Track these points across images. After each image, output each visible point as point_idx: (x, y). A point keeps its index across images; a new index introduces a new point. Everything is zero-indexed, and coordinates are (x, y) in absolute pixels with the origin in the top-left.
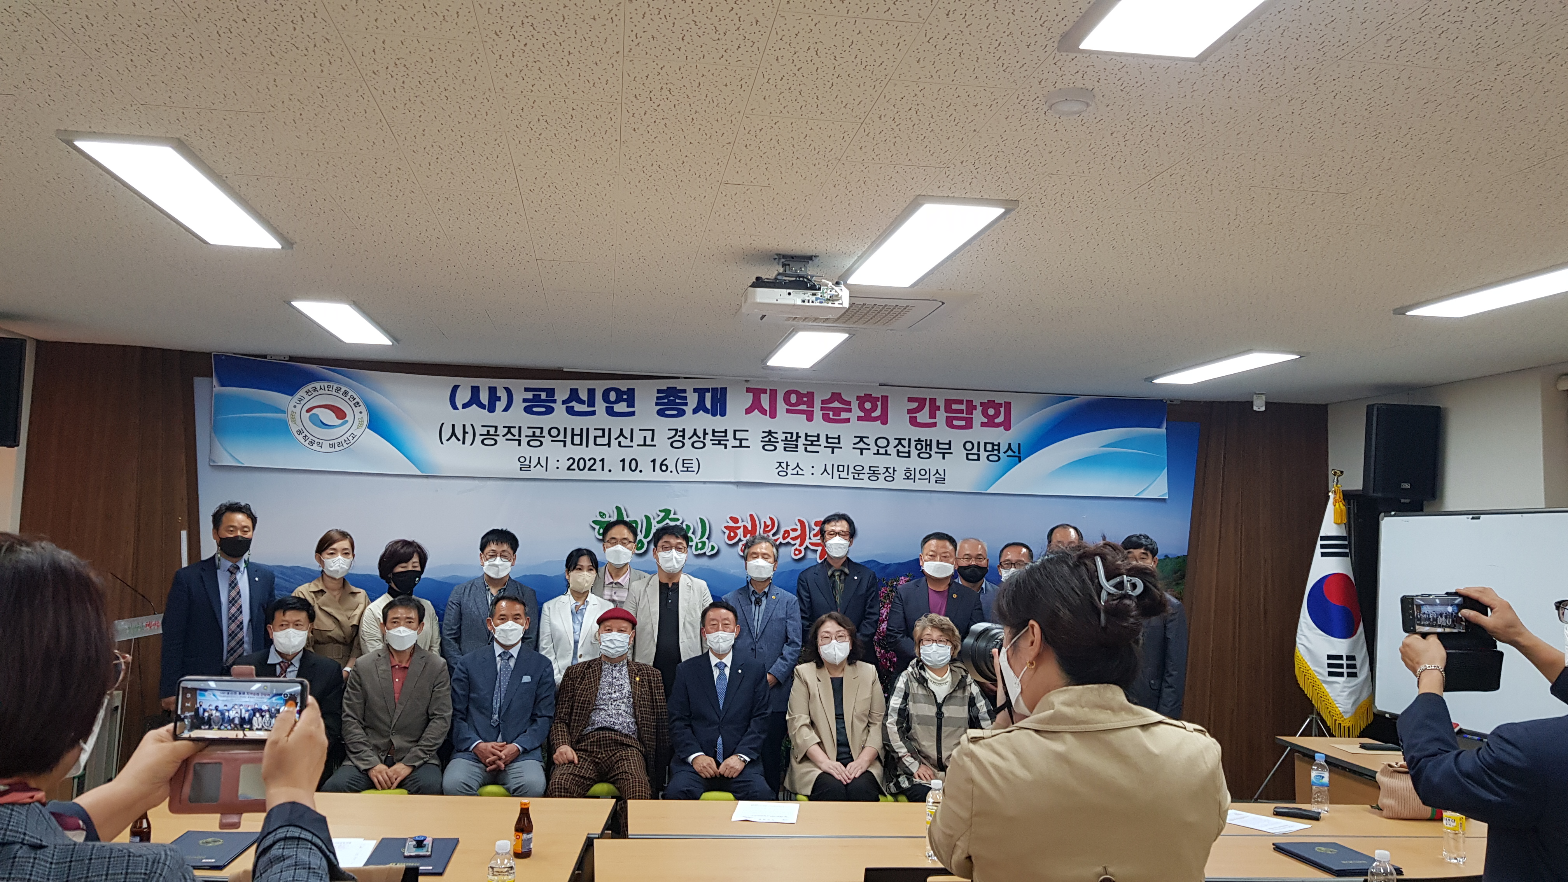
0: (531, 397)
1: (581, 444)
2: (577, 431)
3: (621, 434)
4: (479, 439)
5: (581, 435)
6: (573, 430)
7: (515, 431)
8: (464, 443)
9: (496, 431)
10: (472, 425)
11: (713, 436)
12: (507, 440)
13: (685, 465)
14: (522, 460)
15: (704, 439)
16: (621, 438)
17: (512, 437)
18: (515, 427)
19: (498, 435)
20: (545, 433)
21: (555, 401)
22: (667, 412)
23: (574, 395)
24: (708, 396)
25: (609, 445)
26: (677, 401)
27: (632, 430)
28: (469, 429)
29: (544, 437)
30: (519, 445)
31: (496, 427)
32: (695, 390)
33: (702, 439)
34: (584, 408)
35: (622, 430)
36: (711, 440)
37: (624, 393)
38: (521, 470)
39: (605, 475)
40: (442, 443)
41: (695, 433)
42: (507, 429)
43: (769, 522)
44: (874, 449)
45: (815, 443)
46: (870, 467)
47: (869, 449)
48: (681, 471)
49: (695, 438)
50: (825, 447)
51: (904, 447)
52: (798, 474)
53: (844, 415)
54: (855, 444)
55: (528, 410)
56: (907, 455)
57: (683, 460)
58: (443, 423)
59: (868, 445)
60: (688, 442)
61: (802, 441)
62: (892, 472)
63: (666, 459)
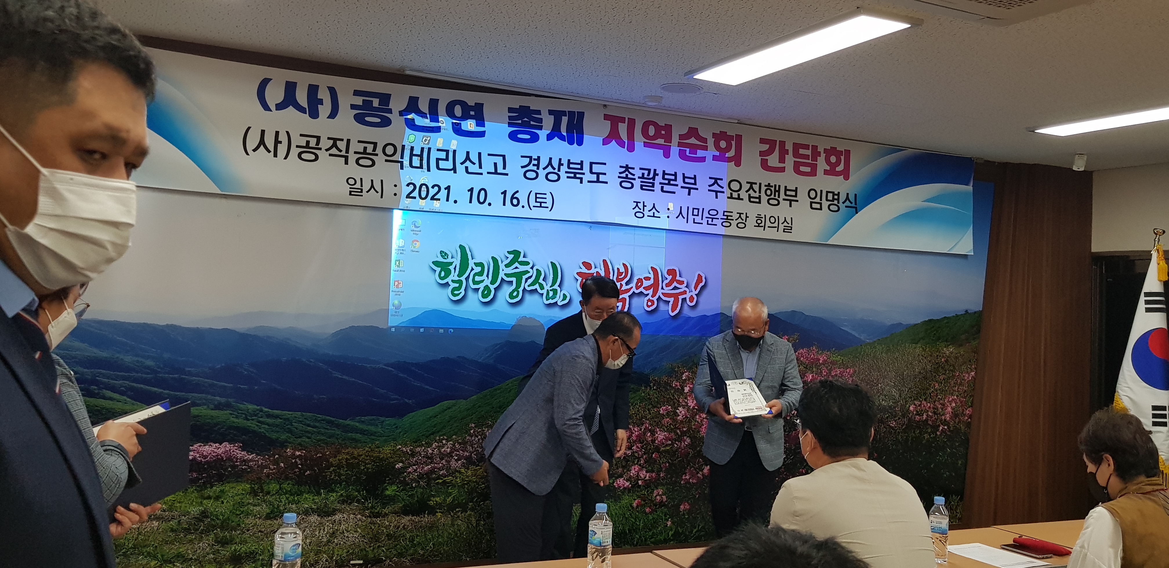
0: (360, 103)
1: (421, 167)
2: (417, 151)
3: (468, 158)
4: (294, 151)
5: (421, 156)
6: (412, 149)
7: (342, 145)
8: (275, 155)
9: (318, 143)
10: (287, 132)
11: (569, 167)
13: (538, 200)
14: (351, 181)
15: (559, 170)
16: (468, 163)
17: (338, 153)
18: (342, 140)
19: (320, 149)
20: (379, 150)
21: (390, 111)
22: (519, 136)
23: (413, 106)
24: (565, 120)
25: (454, 170)
26: (532, 123)
27: (480, 154)
28: (283, 137)
29: (377, 155)
30: (346, 163)
31: (318, 138)
32: (551, 112)
33: (556, 171)
34: (426, 122)
35: (468, 153)
36: (566, 172)
37: (471, 108)
38: (347, 194)
39: (449, 207)
40: (248, 154)
41: (550, 163)
42: (331, 142)
43: (622, 270)
44: (728, 192)
45: (672, 182)
46: (724, 212)
47: (723, 192)
48: (534, 206)
49: (550, 169)
50: (682, 187)
51: (755, 192)
52: (654, 216)
53: (700, 153)
54: (710, 186)
55: (359, 119)
56: (757, 200)
57: (536, 194)
58: (249, 128)
59: (723, 188)
60: (542, 173)
61: (659, 179)
62: (744, 219)
63: (517, 192)
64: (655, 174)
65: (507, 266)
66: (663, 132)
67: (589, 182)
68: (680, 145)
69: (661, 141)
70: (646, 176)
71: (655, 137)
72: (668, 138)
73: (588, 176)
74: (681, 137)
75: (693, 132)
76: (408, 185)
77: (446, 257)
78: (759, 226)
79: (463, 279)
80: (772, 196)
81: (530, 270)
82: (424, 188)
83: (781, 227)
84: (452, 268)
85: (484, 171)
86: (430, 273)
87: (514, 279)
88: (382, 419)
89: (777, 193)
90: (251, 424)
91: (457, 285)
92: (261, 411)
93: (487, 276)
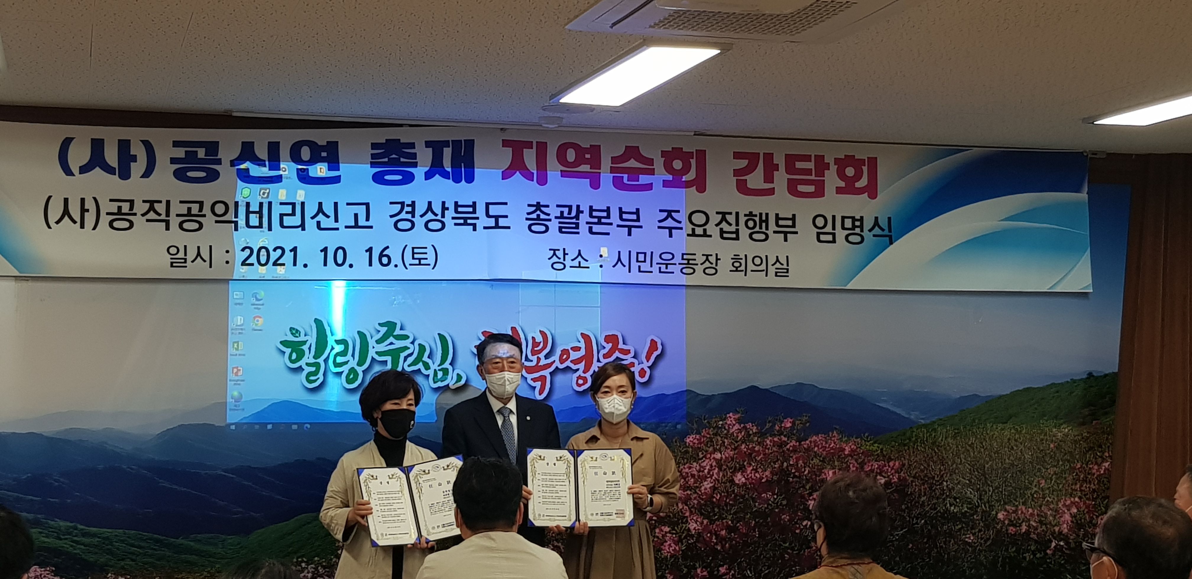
0: (183, 155)
1: (260, 226)
2: (254, 207)
3: (320, 210)
4: (105, 220)
5: (260, 213)
6: (248, 205)
7: (161, 208)
8: (82, 226)
9: (131, 208)
10: (95, 199)
11: (456, 212)
12: (148, 221)
13: (416, 256)
14: (173, 250)
15: (443, 216)
16: (321, 217)
17: (156, 217)
18: (160, 202)
19: (135, 214)
20: (207, 210)
21: (219, 162)
22: (387, 177)
23: (247, 152)
24: (447, 152)
25: (303, 226)
26: (402, 160)
27: (336, 204)
28: (90, 205)
29: (204, 216)
30: (167, 228)
31: (132, 202)
32: (428, 144)
33: (439, 217)
34: (264, 171)
35: (320, 204)
36: (453, 218)
37: (323, 148)
38: (172, 266)
39: (299, 272)
40: (49, 227)
41: (430, 208)
42: (148, 205)
43: (539, 339)
44: (688, 228)
45: (603, 220)
46: (683, 254)
47: (681, 228)
48: (410, 265)
49: (429, 216)
50: (618, 226)
51: (730, 225)
52: (580, 267)
53: (644, 179)
54: (660, 221)
55: (180, 175)
56: (734, 236)
57: (413, 248)
58: (50, 197)
59: (680, 222)
60: (420, 222)
61: (584, 218)
62: (714, 262)
63: (388, 247)
64: (579, 211)
65: (378, 342)
66: (588, 156)
67: (485, 228)
68: (613, 170)
69: (585, 168)
70: (566, 215)
71: (576, 164)
72: (596, 163)
73: (483, 221)
74: (614, 160)
75: (632, 152)
76: (243, 250)
77: (297, 335)
78: (737, 271)
79: (321, 360)
80: (757, 229)
81: (411, 346)
82: (263, 252)
83: (772, 270)
84: (305, 348)
85: (340, 225)
86: (278, 356)
87: (389, 359)
88: (223, 537)
89: (764, 225)
90: (65, 544)
91: (313, 369)
92: (76, 529)
93: (353, 355)
